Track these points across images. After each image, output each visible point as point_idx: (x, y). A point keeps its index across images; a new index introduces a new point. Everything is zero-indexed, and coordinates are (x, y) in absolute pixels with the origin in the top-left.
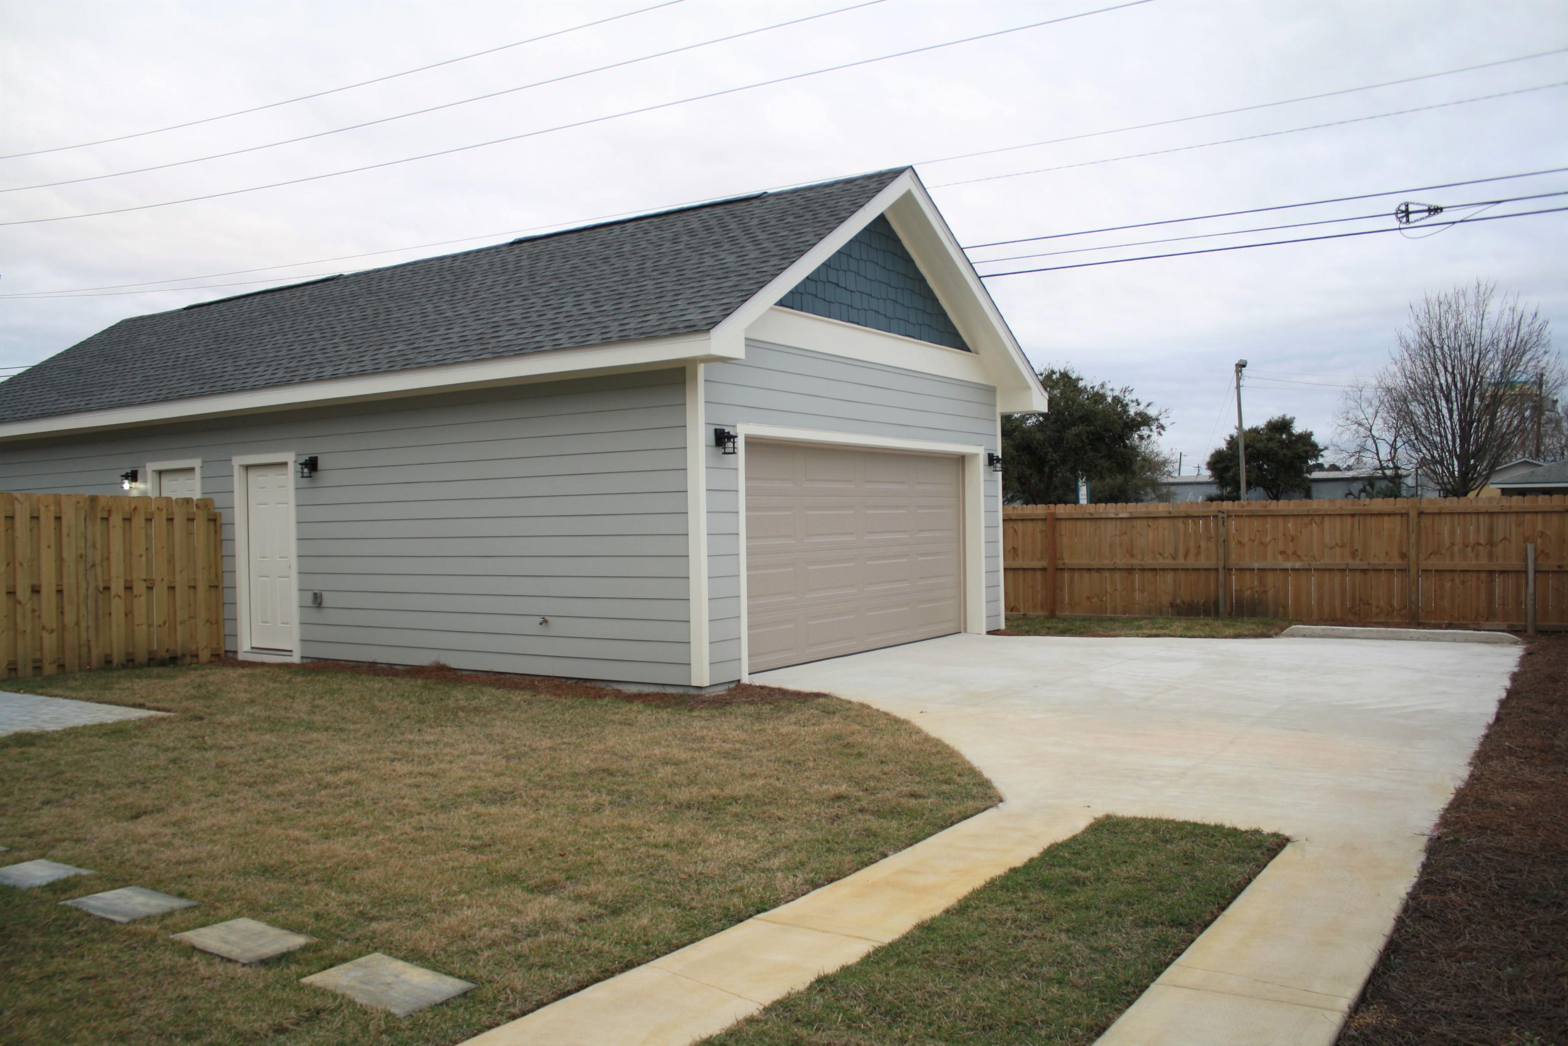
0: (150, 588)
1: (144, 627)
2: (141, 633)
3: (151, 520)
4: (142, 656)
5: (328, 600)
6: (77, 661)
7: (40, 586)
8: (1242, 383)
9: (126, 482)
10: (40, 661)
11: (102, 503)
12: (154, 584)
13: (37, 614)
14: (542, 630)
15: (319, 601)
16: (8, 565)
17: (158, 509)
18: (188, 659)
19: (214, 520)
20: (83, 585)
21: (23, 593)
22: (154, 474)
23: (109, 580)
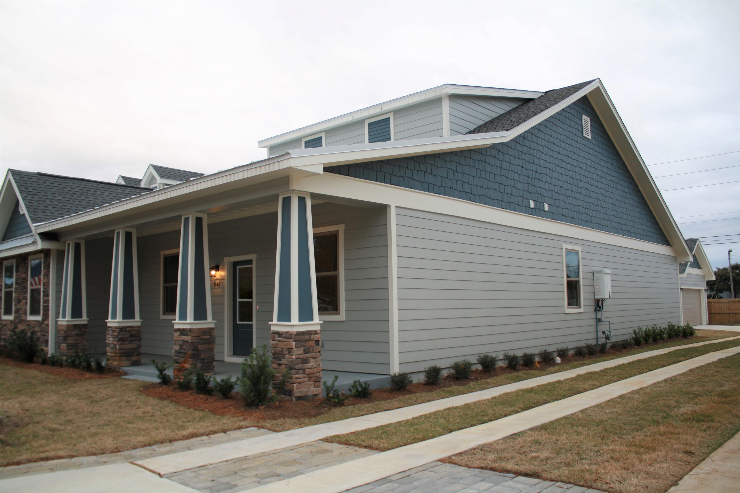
8: (730, 257)
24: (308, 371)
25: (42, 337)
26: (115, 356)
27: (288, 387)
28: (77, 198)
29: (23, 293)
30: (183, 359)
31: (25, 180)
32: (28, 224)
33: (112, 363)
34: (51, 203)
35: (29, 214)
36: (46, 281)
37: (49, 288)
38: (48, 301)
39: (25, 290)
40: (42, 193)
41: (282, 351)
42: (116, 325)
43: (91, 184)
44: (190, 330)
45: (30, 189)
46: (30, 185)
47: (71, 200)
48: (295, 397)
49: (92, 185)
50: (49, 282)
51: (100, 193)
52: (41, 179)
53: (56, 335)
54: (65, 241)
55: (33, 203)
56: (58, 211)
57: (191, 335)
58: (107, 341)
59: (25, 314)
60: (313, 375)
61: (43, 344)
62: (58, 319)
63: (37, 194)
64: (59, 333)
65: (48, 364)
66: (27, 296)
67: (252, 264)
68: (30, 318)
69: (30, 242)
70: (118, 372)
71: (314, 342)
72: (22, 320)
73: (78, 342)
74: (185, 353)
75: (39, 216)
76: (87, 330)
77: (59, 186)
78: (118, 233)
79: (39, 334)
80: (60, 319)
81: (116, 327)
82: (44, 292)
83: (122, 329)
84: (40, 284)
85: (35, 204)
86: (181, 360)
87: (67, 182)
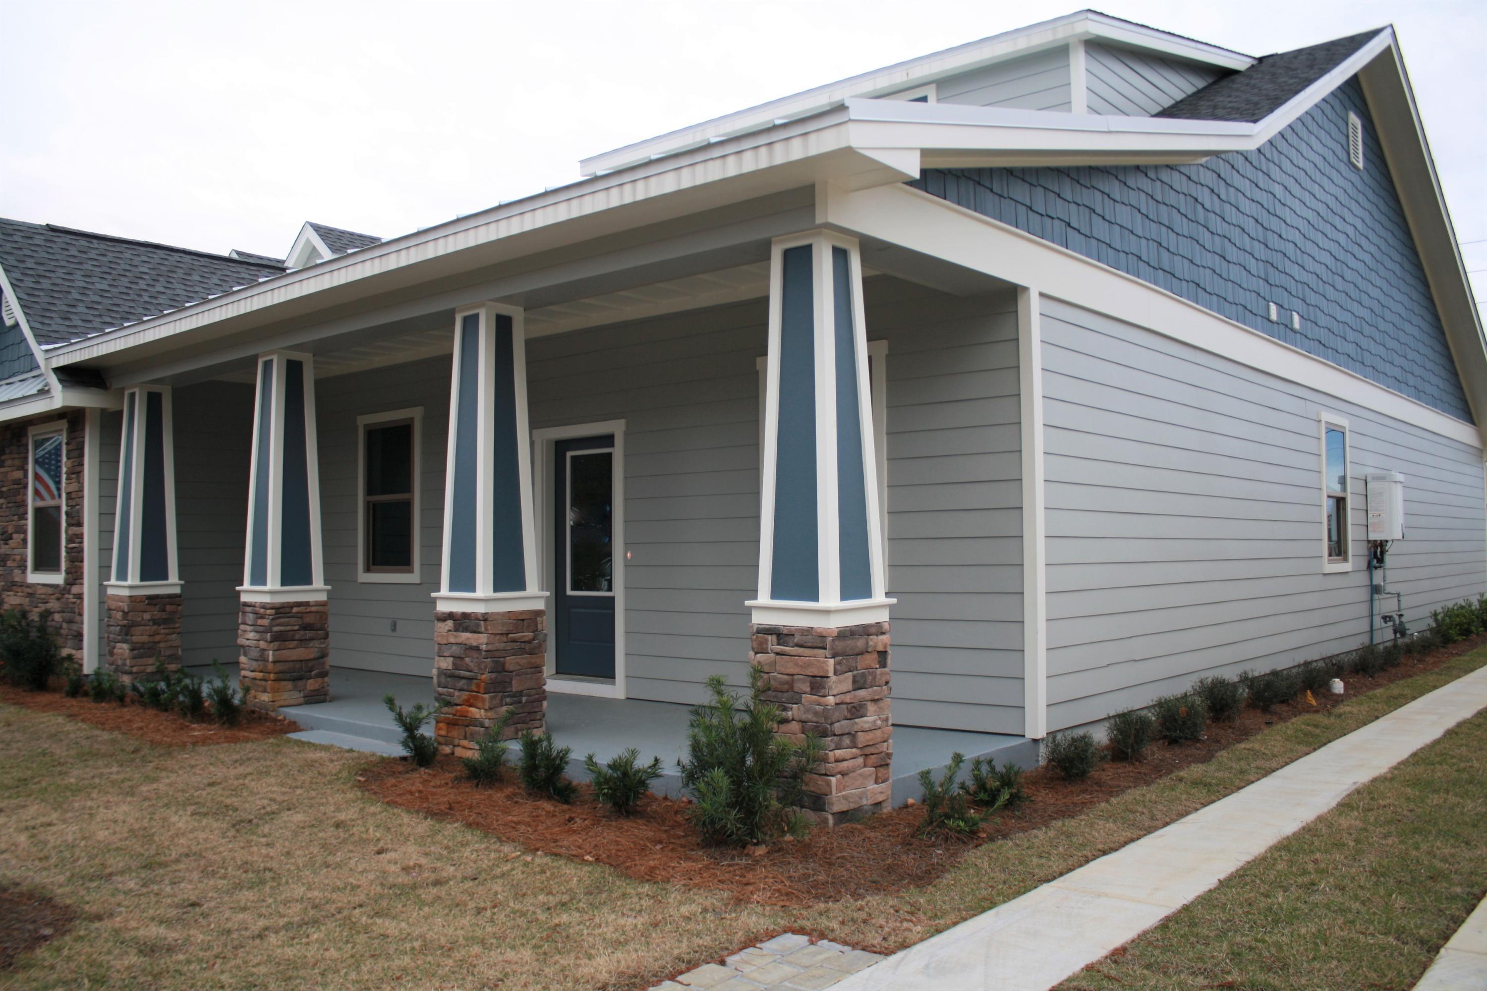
24: (862, 738)
25: (65, 625)
26: (265, 680)
27: (814, 784)
28: (145, 287)
29: (16, 518)
30: (465, 694)
31: (16, 242)
32: (28, 347)
33: (255, 697)
34: (84, 298)
35: (28, 321)
36: (74, 487)
37: (81, 505)
38: (80, 536)
39: (22, 510)
40: (60, 272)
41: (791, 684)
42: (266, 599)
43: (176, 257)
44: (485, 617)
45: (30, 263)
46: (29, 253)
47: (130, 292)
48: (833, 814)
49: (179, 259)
50: (81, 490)
51: (199, 279)
52: (56, 239)
53: (101, 620)
54: (122, 390)
55: (38, 296)
56: (100, 316)
57: (486, 629)
58: (241, 641)
59: (23, 567)
60: (871, 750)
61: (70, 643)
62: (105, 583)
63: (48, 274)
64: (110, 617)
65: (86, 694)
66: (26, 525)
67: (612, 445)
68: (34, 578)
69: (34, 391)
70: (275, 720)
71: (876, 656)
72: (14, 583)
73: (157, 638)
74: (470, 679)
75: (54, 328)
76: (180, 608)
77: (100, 258)
78: (268, 365)
79: (57, 617)
80: (113, 581)
81: (264, 606)
82: (67, 514)
83: (281, 611)
84: (60, 496)
85: (44, 299)
86: (458, 696)
87: (118, 249)
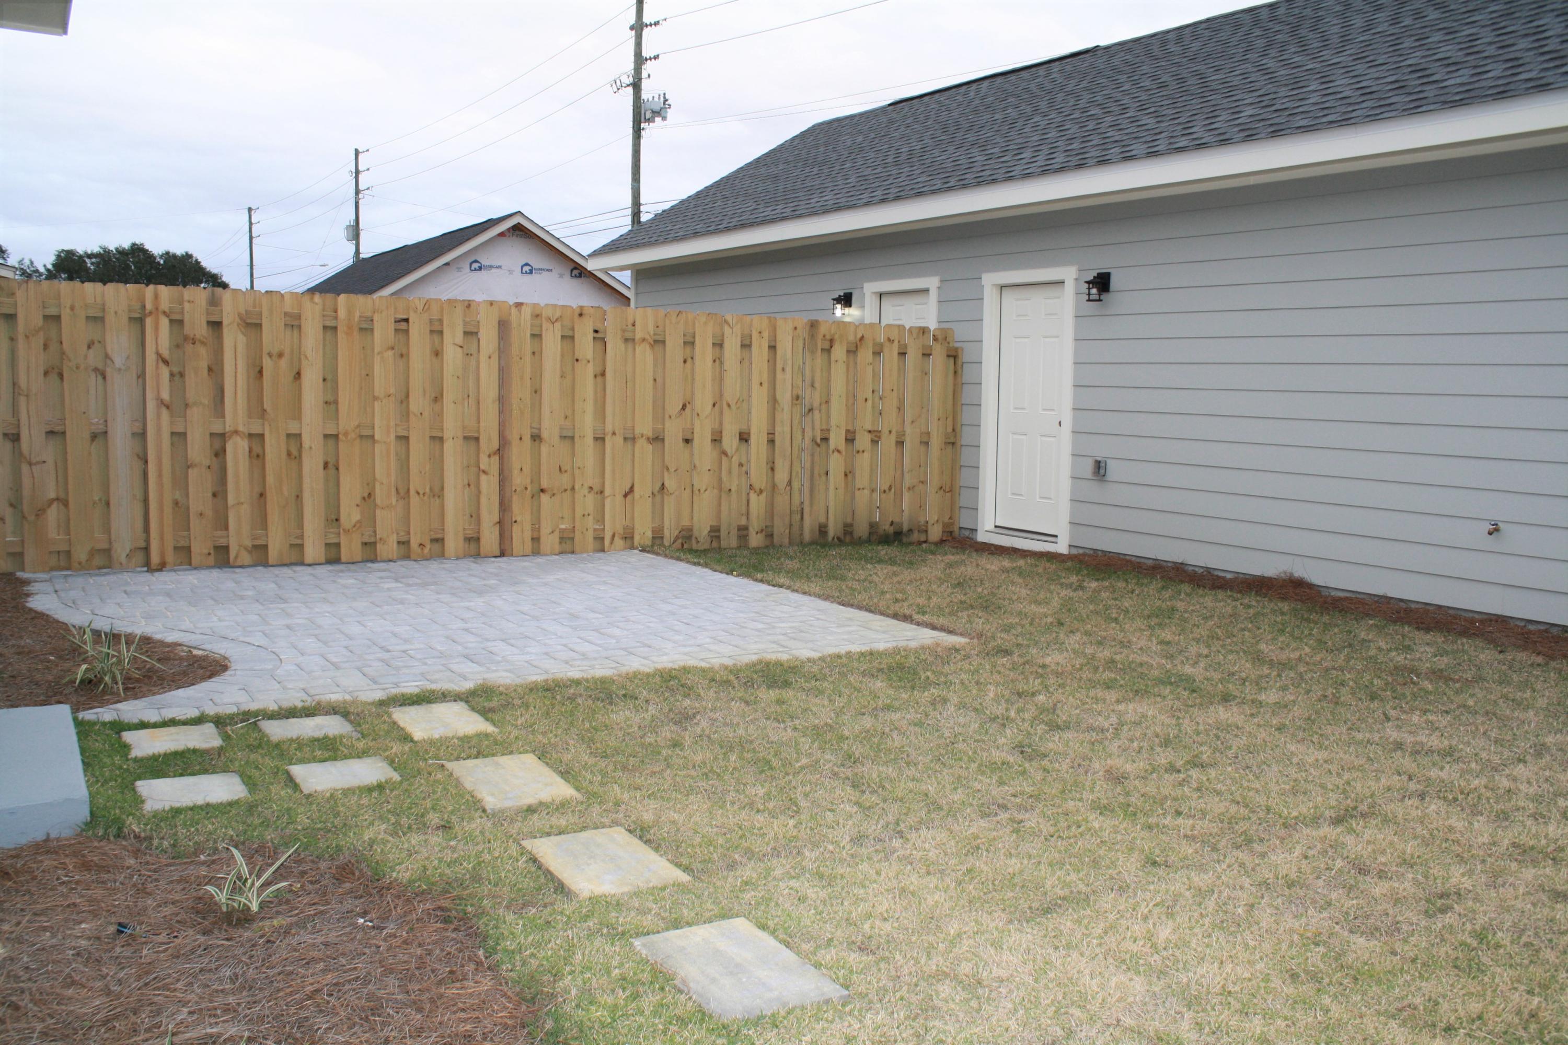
0: (875, 442)
1: (866, 492)
2: (863, 498)
3: (879, 354)
4: (862, 530)
5: (1114, 470)
6: (787, 531)
7: (749, 434)
9: (839, 306)
10: (746, 528)
11: (823, 330)
12: (879, 437)
13: (744, 469)
14: (1489, 543)
15: (1102, 471)
16: (714, 405)
17: (889, 340)
18: (915, 536)
19: (954, 356)
20: (798, 435)
21: (730, 442)
22: (874, 297)
23: (828, 430)
